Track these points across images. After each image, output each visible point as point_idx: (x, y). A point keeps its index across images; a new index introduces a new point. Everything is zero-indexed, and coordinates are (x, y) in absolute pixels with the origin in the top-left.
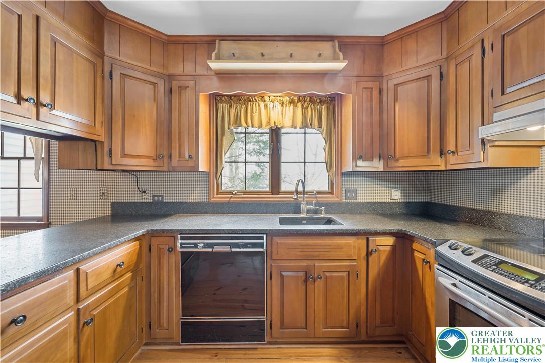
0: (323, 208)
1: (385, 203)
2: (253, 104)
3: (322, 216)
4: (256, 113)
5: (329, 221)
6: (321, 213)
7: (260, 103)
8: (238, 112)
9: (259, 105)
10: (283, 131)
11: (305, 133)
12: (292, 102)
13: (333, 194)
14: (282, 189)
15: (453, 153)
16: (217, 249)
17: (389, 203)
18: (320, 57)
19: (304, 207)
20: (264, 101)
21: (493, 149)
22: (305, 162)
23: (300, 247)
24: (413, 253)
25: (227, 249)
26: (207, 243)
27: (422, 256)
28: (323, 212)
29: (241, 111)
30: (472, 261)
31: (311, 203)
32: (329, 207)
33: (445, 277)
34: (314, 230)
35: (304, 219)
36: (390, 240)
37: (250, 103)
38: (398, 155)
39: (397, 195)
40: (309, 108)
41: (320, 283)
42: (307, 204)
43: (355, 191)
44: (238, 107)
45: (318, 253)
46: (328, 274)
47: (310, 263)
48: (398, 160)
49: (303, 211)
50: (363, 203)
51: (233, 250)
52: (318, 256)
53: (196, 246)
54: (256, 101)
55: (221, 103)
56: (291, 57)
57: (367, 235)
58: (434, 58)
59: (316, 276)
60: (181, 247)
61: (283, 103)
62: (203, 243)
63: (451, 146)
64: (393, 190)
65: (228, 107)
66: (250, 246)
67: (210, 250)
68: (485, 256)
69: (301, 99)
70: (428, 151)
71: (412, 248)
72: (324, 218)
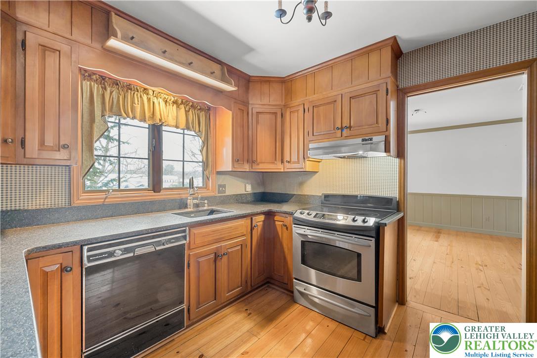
0: (206, 201)
1: (243, 194)
2: (134, 94)
3: (205, 208)
4: (138, 104)
5: (212, 212)
6: (204, 206)
7: (142, 94)
8: (113, 98)
9: (141, 97)
10: (164, 128)
11: (184, 134)
12: (175, 102)
13: (208, 190)
14: (163, 187)
15: (289, 162)
16: (139, 252)
17: (245, 194)
18: (212, 74)
19: (190, 202)
20: (147, 94)
21: (309, 162)
22: (183, 161)
23: (213, 233)
24: (275, 222)
25: (151, 249)
26: (125, 248)
27: (282, 223)
28: (206, 205)
29: (119, 97)
30: (314, 217)
31: (197, 199)
32: (211, 200)
33: (299, 230)
34: (201, 221)
35: (192, 212)
36: (262, 218)
37: (129, 91)
38: (258, 161)
39: (249, 189)
40: (190, 111)
41: (225, 259)
42: (194, 199)
43: (224, 186)
44: (114, 93)
45: (223, 236)
46: (229, 250)
47: (218, 245)
48: (258, 164)
49: (190, 205)
50: (230, 196)
51: (158, 248)
52: (223, 238)
53: (111, 254)
54: (138, 91)
55: (88, 80)
56: (190, 65)
57: (251, 216)
58: (278, 103)
59: (222, 254)
60: (89, 261)
61: (166, 101)
62: (120, 249)
63: (287, 158)
64: (247, 185)
65: (98, 88)
66: (173, 241)
67: (132, 255)
68: (317, 214)
69: (185, 102)
70: (276, 160)
71: (274, 220)
72: (208, 210)
